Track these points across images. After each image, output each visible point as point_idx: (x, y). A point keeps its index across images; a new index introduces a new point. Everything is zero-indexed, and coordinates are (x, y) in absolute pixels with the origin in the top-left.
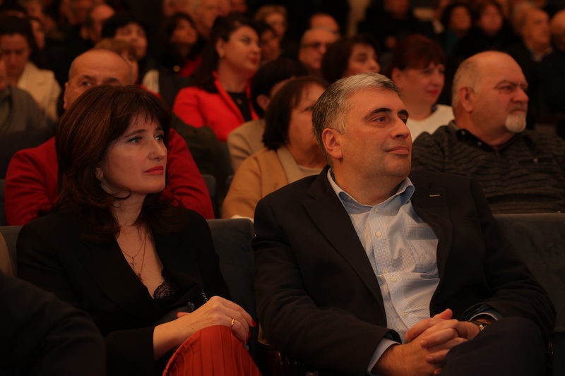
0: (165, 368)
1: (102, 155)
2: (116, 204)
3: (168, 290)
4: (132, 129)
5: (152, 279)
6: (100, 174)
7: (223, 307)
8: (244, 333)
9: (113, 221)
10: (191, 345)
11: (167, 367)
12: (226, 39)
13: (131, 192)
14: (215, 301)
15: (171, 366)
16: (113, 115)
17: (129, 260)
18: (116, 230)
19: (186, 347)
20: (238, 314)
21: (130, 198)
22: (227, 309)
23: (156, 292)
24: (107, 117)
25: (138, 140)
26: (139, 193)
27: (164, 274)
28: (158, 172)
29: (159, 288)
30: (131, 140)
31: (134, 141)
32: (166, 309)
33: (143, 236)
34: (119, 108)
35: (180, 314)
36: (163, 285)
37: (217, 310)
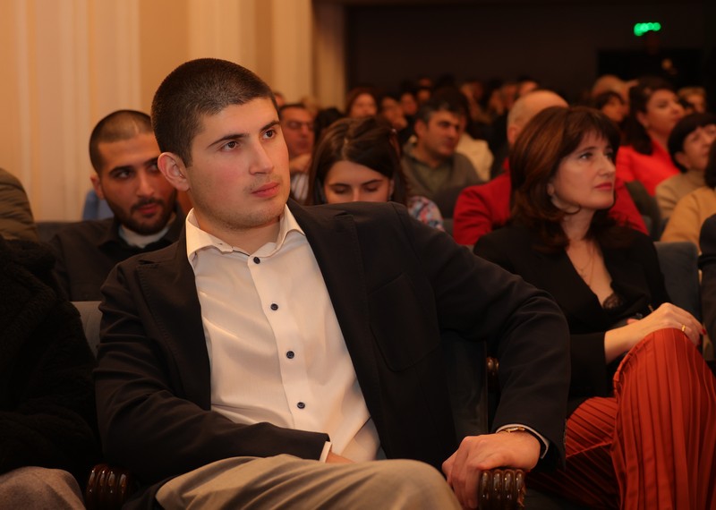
0: (616, 370)
1: (553, 170)
2: (566, 218)
3: (616, 301)
4: (583, 147)
5: (602, 290)
6: (551, 190)
7: (673, 313)
8: (695, 340)
9: (563, 234)
10: (644, 345)
11: (619, 368)
12: (645, 111)
13: (580, 207)
14: (665, 308)
15: (624, 366)
16: (565, 132)
17: (580, 272)
18: (566, 243)
19: (639, 348)
20: (690, 321)
21: (579, 213)
22: (677, 315)
23: (606, 302)
24: (560, 134)
25: (589, 155)
26: (589, 208)
27: (613, 286)
28: (608, 188)
29: (608, 299)
30: (581, 157)
31: (584, 157)
32: (616, 318)
33: (592, 250)
34: (572, 126)
35: (630, 321)
36: (612, 296)
37: (668, 315)
